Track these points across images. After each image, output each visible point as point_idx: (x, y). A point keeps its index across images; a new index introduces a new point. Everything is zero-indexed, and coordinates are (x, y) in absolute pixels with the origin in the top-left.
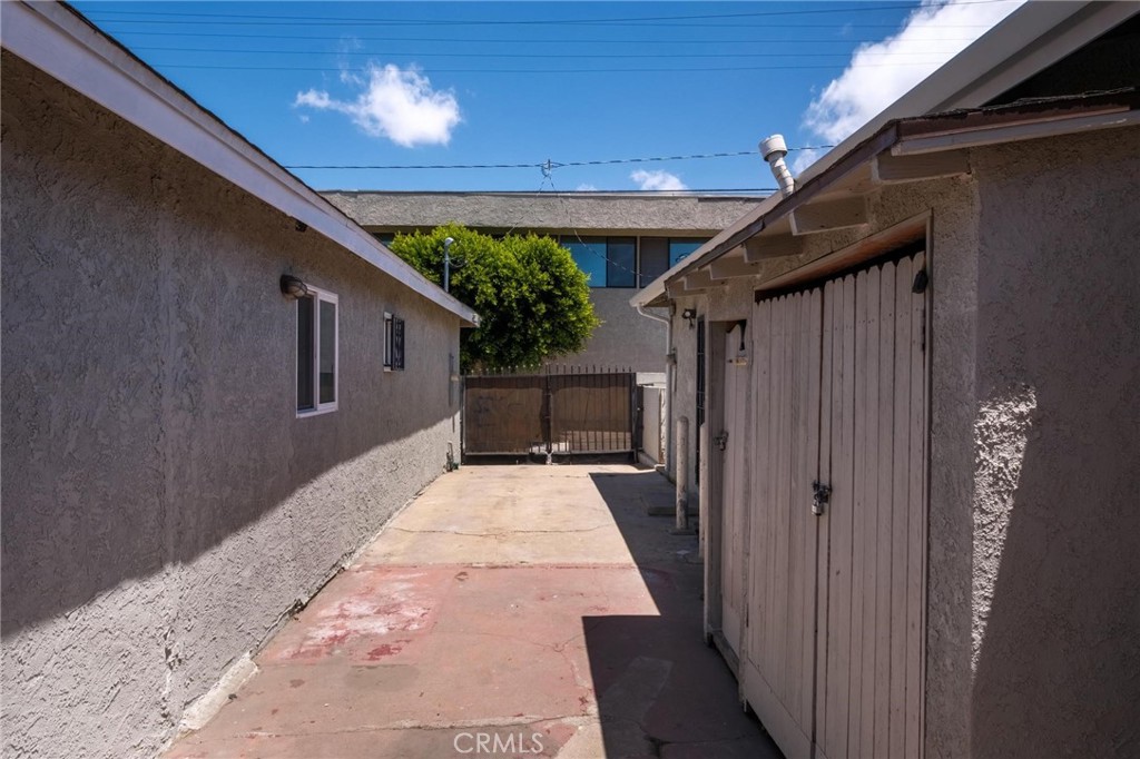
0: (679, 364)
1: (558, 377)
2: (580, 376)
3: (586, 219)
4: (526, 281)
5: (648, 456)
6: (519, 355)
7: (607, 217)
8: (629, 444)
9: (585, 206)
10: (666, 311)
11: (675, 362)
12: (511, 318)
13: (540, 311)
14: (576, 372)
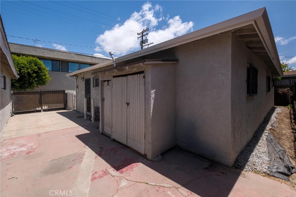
0: (79, 88)
1: (44, 91)
3: (46, 55)
4: (30, 68)
5: (69, 108)
6: (28, 86)
7: (52, 55)
8: (63, 106)
9: (46, 51)
10: (75, 77)
11: (78, 88)
12: (25, 77)
13: (34, 75)
14: (49, 90)
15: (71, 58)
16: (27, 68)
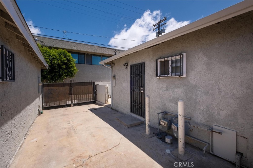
1: (74, 83)
2: (80, 83)
3: (74, 47)
4: (60, 59)
5: (99, 102)
7: (79, 48)
8: (93, 99)
11: (115, 78)
12: (55, 69)
13: (64, 67)
14: (79, 82)
15: (94, 50)
16: (57, 59)
